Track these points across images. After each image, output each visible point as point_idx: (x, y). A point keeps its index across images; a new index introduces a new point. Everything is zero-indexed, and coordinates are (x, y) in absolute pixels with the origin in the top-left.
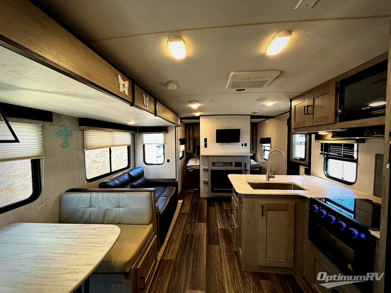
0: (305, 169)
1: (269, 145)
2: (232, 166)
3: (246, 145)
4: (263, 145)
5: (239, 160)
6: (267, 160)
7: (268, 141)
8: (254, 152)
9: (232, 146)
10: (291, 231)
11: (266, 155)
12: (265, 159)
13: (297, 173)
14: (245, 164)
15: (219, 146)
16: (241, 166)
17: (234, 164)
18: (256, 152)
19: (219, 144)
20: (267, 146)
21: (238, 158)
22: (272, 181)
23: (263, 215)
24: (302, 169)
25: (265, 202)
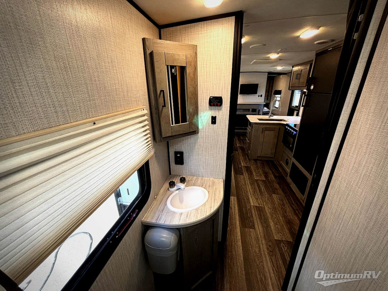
0: (297, 112)
1: (279, 96)
2: (249, 111)
3: (261, 96)
4: (276, 96)
5: (255, 107)
6: (277, 108)
7: (279, 92)
8: (268, 102)
9: (251, 97)
10: (275, 140)
11: (277, 105)
12: (275, 107)
13: (292, 115)
14: (259, 110)
15: (241, 97)
16: (256, 112)
17: (251, 110)
18: (270, 101)
19: (241, 95)
20: (278, 97)
21: (255, 105)
22: (272, 118)
23: (262, 133)
24: (295, 113)
25: (264, 126)
